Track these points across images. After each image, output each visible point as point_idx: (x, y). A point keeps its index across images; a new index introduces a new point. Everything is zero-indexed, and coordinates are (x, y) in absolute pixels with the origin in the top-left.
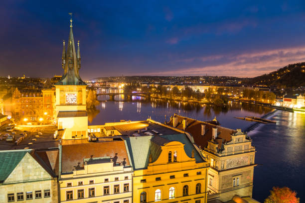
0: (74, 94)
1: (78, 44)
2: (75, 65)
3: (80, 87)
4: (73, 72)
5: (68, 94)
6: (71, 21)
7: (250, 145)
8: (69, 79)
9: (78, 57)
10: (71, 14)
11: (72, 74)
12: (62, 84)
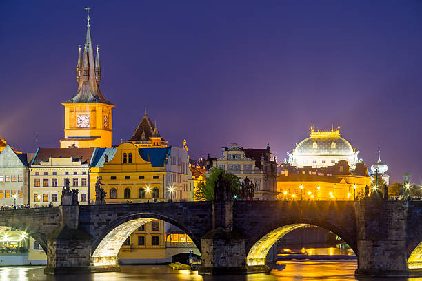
0: (86, 115)
1: (97, 48)
2: (91, 77)
3: (93, 105)
4: (88, 86)
5: (80, 115)
6: (88, 19)
7: (253, 166)
8: (82, 95)
9: (96, 67)
10: (88, 9)
11: (86, 90)
12: (72, 102)
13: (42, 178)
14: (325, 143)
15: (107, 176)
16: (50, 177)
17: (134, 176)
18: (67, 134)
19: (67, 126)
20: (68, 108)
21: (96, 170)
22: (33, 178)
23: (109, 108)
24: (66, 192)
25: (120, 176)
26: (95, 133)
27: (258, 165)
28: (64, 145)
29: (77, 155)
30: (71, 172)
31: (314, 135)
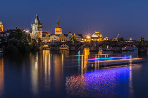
0: (58, 30)
1: (60, 21)
2: (59, 25)
8: (58, 27)
13: (51, 38)
14: (97, 34)
15: (60, 38)
16: (55, 38)
17: (63, 38)
18: (56, 32)
19: (56, 31)
20: (56, 29)
21: (58, 37)
22: (50, 38)
23: (61, 29)
24: (52, 40)
25: (62, 38)
26: (59, 32)
27: (80, 37)
28: (55, 34)
29: (56, 35)
30: (55, 37)
31: (96, 33)
